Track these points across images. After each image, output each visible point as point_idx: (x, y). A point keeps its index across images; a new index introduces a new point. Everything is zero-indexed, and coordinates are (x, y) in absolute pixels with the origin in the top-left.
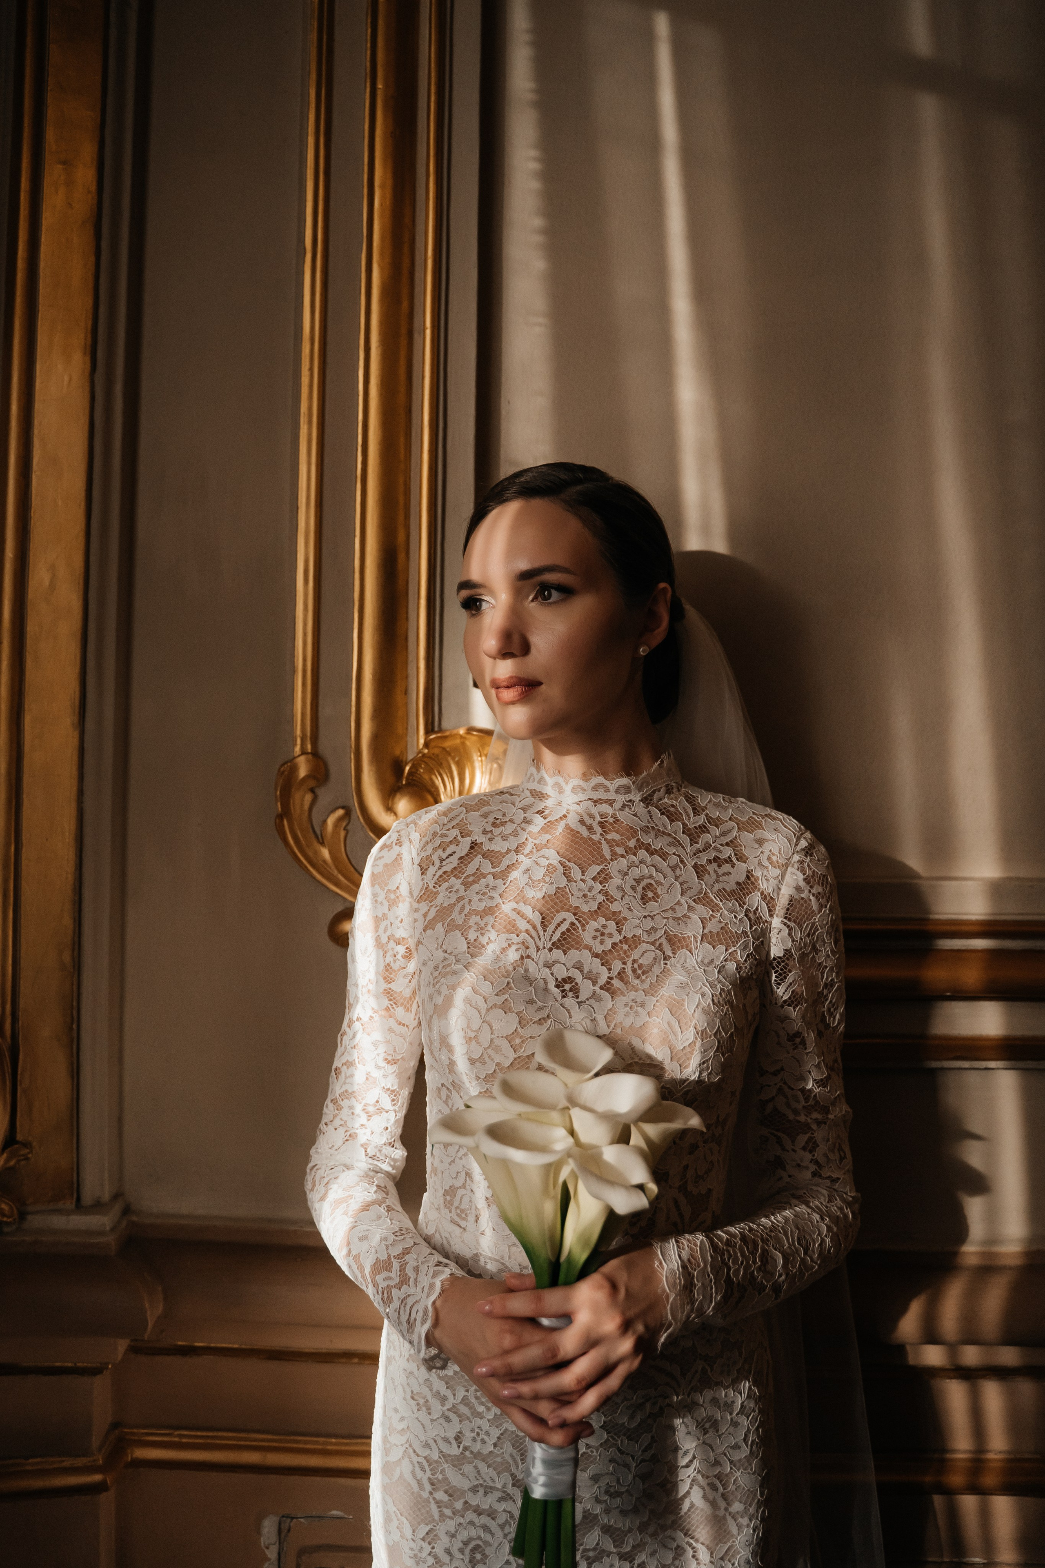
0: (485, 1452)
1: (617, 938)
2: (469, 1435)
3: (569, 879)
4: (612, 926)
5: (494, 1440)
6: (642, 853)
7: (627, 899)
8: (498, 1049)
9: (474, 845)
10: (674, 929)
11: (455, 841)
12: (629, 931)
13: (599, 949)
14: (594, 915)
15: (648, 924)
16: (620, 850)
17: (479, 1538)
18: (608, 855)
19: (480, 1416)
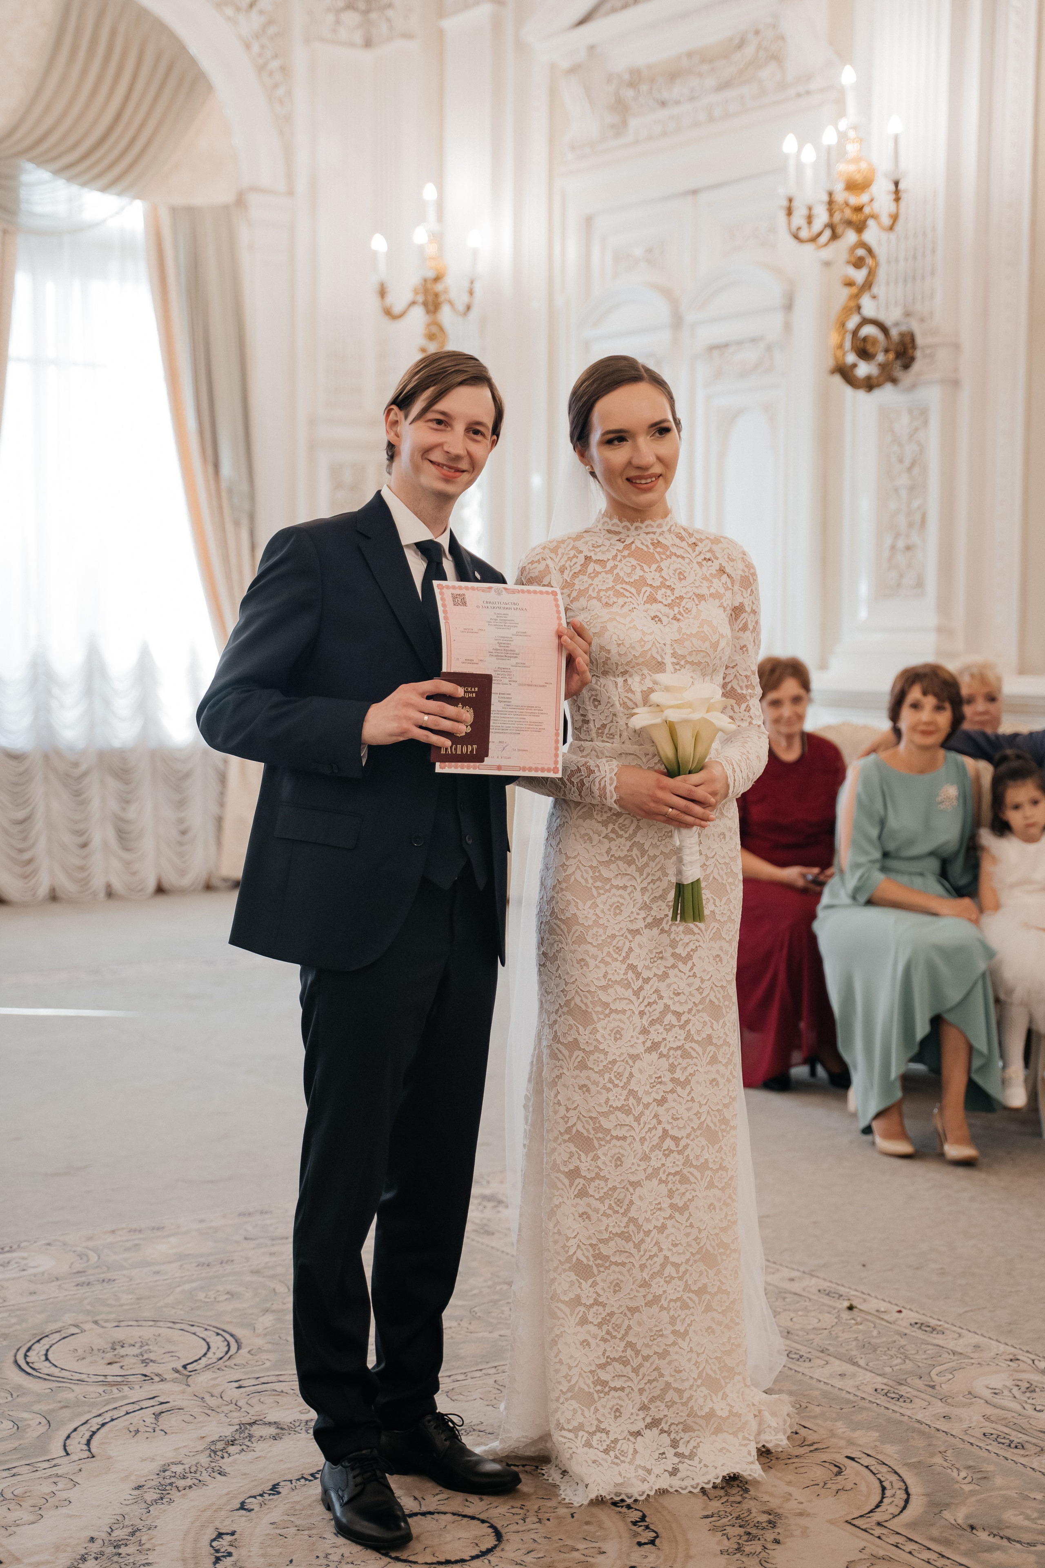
0: (622, 855)
1: (673, 598)
2: (614, 848)
3: (644, 572)
4: (669, 592)
5: (628, 848)
6: (673, 557)
7: (672, 580)
8: (633, 648)
9: (586, 558)
10: (698, 591)
11: (575, 556)
12: (677, 593)
13: (666, 603)
14: (659, 588)
15: (684, 590)
16: (664, 557)
17: (618, 902)
18: (659, 559)
19: (621, 836)
